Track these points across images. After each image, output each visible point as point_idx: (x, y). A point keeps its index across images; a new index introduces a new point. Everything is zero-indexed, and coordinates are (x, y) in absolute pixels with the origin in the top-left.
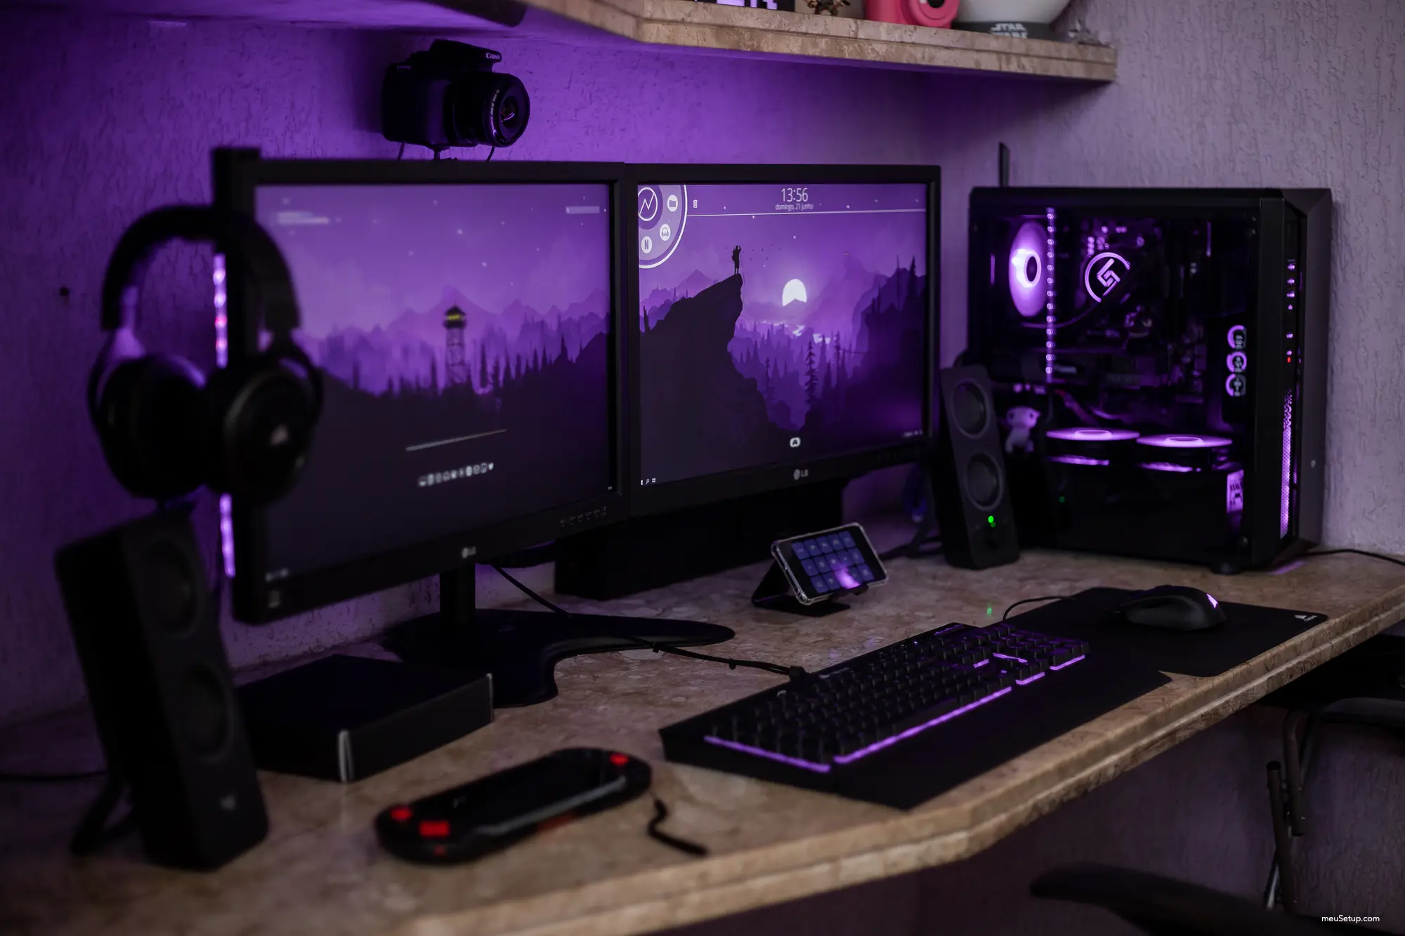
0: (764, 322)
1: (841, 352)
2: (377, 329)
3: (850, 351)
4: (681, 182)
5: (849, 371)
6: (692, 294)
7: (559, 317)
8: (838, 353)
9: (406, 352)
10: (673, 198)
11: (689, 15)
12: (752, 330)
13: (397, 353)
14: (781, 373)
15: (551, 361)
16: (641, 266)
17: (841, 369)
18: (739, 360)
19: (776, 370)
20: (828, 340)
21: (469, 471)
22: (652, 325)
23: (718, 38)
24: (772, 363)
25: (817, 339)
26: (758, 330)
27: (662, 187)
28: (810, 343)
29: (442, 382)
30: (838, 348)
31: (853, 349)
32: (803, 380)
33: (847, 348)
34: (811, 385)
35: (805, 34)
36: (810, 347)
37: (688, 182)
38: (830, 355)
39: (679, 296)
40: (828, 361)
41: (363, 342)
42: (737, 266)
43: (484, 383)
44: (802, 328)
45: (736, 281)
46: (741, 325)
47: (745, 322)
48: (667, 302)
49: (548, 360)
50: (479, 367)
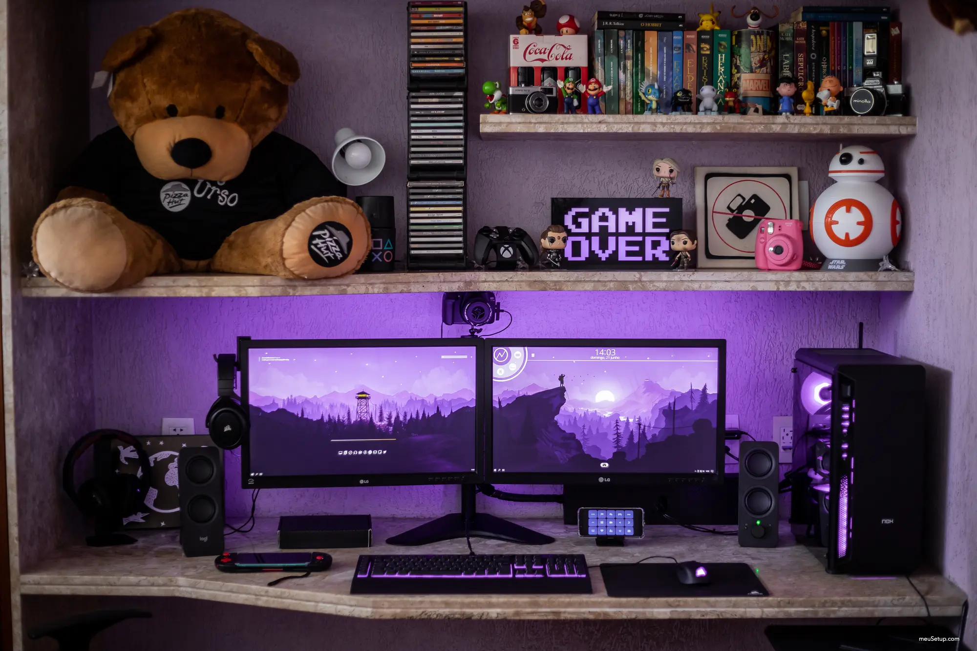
0: (582, 408)
1: (642, 427)
2: (315, 397)
3: (649, 427)
4: (524, 346)
5: (649, 437)
6: (530, 393)
7: (436, 399)
8: (640, 427)
9: (332, 406)
10: (518, 353)
11: (511, 278)
12: (572, 411)
13: (327, 407)
14: (594, 433)
15: (428, 415)
16: (493, 380)
17: (643, 435)
18: (563, 425)
19: (590, 430)
20: (631, 420)
21: (370, 452)
22: (504, 405)
23: (530, 286)
24: (587, 427)
25: (622, 419)
26: (576, 412)
27: (511, 348)
28: (617, 420)
29: (353, 419)
30: (640, 424)
31: (652, 425)
32: (611, 437)
33: (647, 425)
34: (617, 441)
35: (599, 281)
36: (617, 422)
37: (528, 346)
38: (633, 428)
39: (521, 394)
40: (631, 430)
41: (307, 401)
42: (562, 382)
43: (381, 420)
44: (610, 413)
45: (562, 390)
46: (564, 409)
47: (567, 408)
48: (514, 396)
49: (427, 416)
50: (378, 414)
